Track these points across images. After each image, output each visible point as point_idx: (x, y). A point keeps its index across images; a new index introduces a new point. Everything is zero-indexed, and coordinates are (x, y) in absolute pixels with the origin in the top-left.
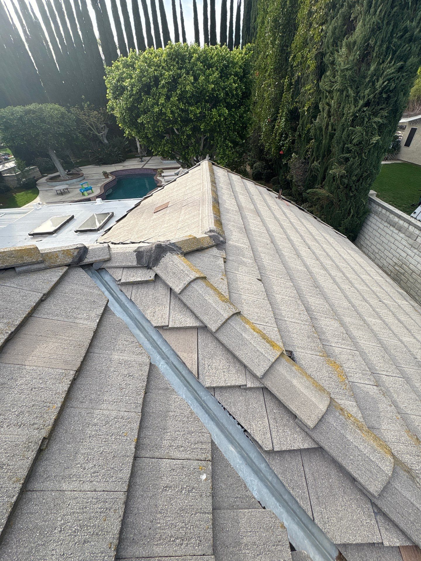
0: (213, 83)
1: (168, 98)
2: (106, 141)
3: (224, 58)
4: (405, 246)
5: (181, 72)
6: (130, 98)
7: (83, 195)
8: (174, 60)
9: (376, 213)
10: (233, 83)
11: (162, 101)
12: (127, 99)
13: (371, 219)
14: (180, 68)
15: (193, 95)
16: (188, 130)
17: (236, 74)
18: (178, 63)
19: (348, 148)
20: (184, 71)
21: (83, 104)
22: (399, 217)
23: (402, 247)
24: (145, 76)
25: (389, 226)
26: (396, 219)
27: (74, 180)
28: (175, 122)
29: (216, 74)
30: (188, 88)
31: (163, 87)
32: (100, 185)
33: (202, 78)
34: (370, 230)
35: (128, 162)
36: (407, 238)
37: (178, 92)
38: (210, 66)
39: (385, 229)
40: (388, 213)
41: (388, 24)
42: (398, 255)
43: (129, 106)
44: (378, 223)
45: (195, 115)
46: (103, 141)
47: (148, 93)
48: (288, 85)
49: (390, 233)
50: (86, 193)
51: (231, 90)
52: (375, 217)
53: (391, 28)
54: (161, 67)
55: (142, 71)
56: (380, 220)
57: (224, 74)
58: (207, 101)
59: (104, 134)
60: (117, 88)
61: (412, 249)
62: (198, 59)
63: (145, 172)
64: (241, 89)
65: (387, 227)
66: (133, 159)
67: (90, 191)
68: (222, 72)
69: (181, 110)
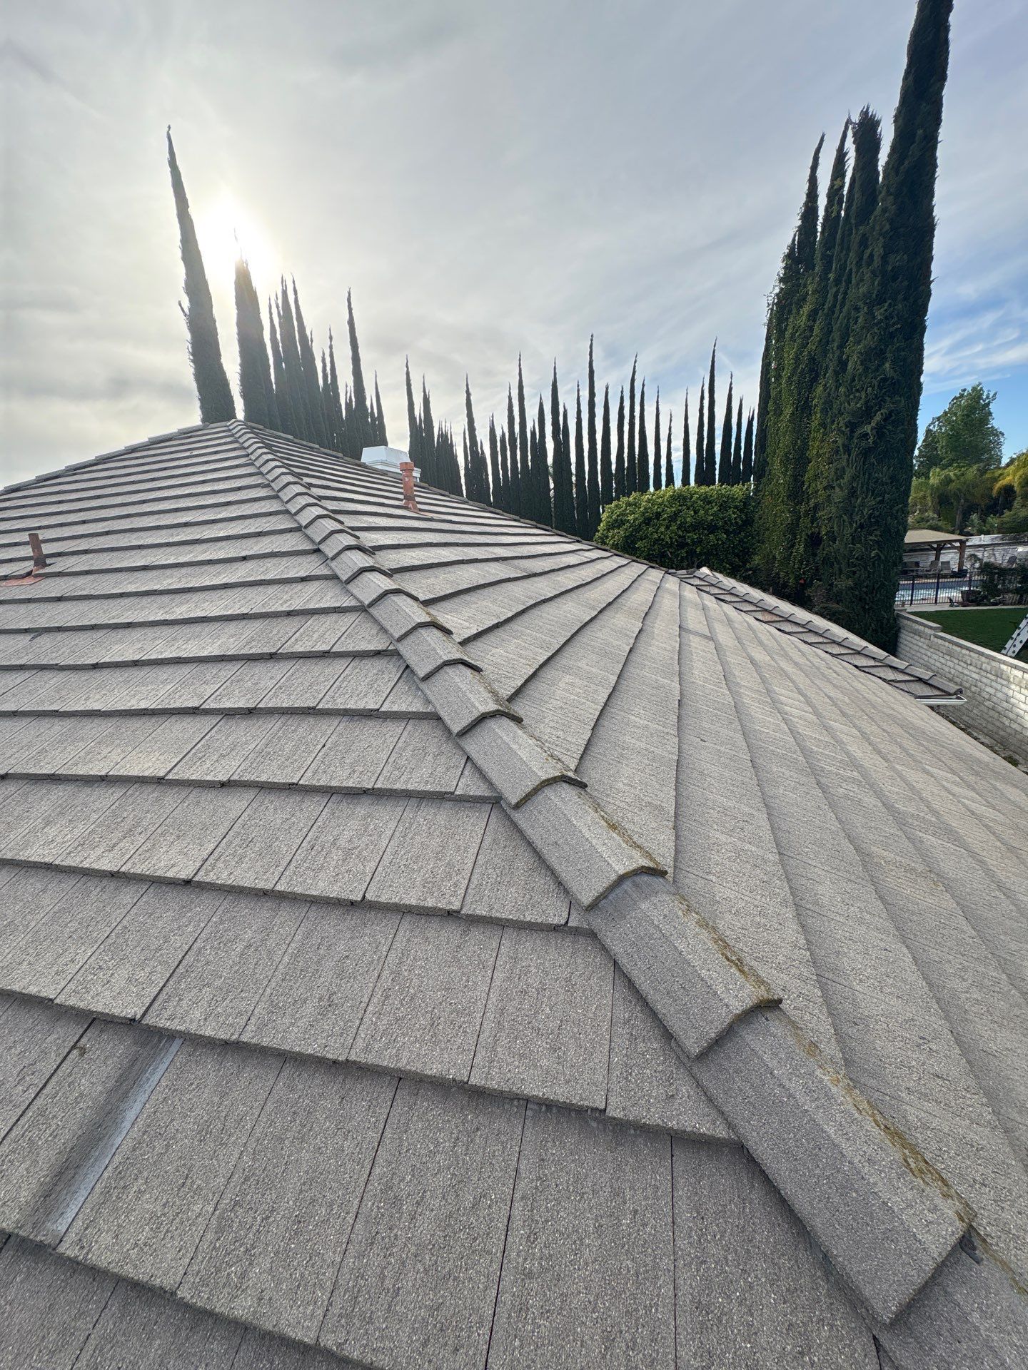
1: (668, 527)
3: (723, 496)
5: (682, 508)
10: (732, 514)
11: (662, 529)
14: (681, 506)
15: (692, 524)
16: (683, 553)
17: (736, 507)
19: (852, 563)
20: (684, 507)
28: (671, 546)
29: (715, 509)
30: (688, 520)
31: (664, 519)
33: (702, 512)
37: (679, 523)
38: (710, 503)
41: (864, 474)
45: (693, 540)
47: (648, 524)
51: (730, 520)
53: (867, 477)
55: (645, 509)
57: (723, 507)
58: (704, 529)
64: (741, 518)
68: (721, 506)
69: (680, 536)
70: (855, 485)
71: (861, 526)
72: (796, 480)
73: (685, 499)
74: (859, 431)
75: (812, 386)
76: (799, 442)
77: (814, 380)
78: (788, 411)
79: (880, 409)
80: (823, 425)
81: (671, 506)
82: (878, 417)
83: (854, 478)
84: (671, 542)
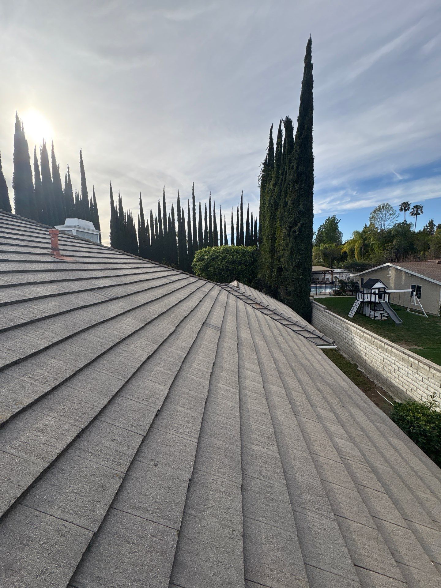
0: (239, 258)
3: (244, 250)
6: (206, 262)
8: (224, 251)
10: (248, 259)
12: (204, 262)
15: (231, 262)
16: (228, 273)
17: (249, 255)
18: (226, 252)
19: (293, 280)
20: (228, 254)
28: (223, 270)
29: (241, 256)
30: (230, 260)
33: (235, 257)
38: (238, 253)
39: (317, 312)
41: (295, 246)
43: (205, 265)
44: (315, 311)
51: (247, 261)
54: (220, 253)
58: (237, 264)
60: (200, 259)
62: (234, 251)
64: (251, 260)
68: (243, 255)
69: (226, 266)
70: (293, 250)
71: (296, 266)
72: (272, 246)
73: (228, 251)
74: (292, 230)
75: (276, 211)
76: (272, 231)
77: (276, 209)
78: (268, 219)
79: (299, 222)
80: (281, 226)
81: (223, 253)
82: (299, 225)
83: (292, 248)
84: (223, 268)
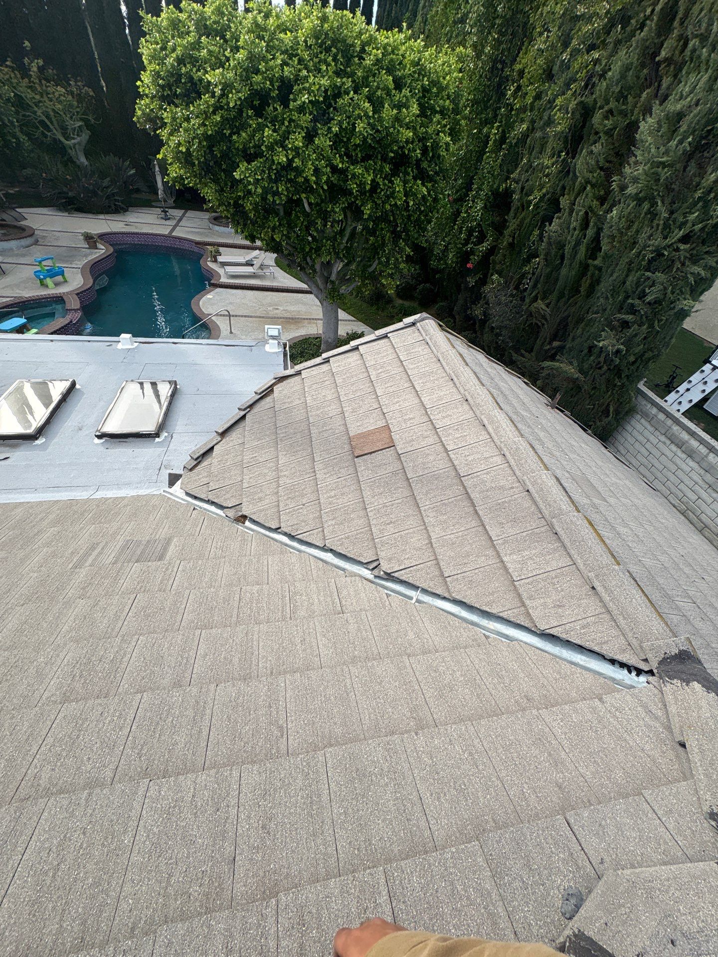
0: (405, 124)
2: (83, 160)
4: (696, 483)
5: (343, 83)
6: (214, 113)
7: (43, 285)
8: (328, 50)
9: (646, 415)
11: (297, 140)
12: (206, 115)
13: (633, 422)
14: (341, 74)
18: (335, 60)
19: (632, 305)
20: (348, 82)
21: (26, 60)
22: (693, 434)
23: (691, 484)
24: (257, 72)
25: (668, 442)
26: (685, 436)
27: (13, 244)
29: (413, 106)
32: (80, 264)
34: (629, 439)
35: (136, 215)
36: (703, 472)
37: (335, 129)
39: (660, 445)
40: (669, 422)
42: (680, 495)
43: (210, 133)
44: (646, 433)
46: (75, 160)
47: (259, 112)
48: (495, 140)
49: (670, 455)
50: (49, 281)
52: (643, 421)
54: (296, 60)
56: (652, 429)
59: (79, 143)
60: (178, 80)
61: (709, 490)
63: (177, 245)
65: (664, 443)
66: (145, 210)
67: (59, 278)
